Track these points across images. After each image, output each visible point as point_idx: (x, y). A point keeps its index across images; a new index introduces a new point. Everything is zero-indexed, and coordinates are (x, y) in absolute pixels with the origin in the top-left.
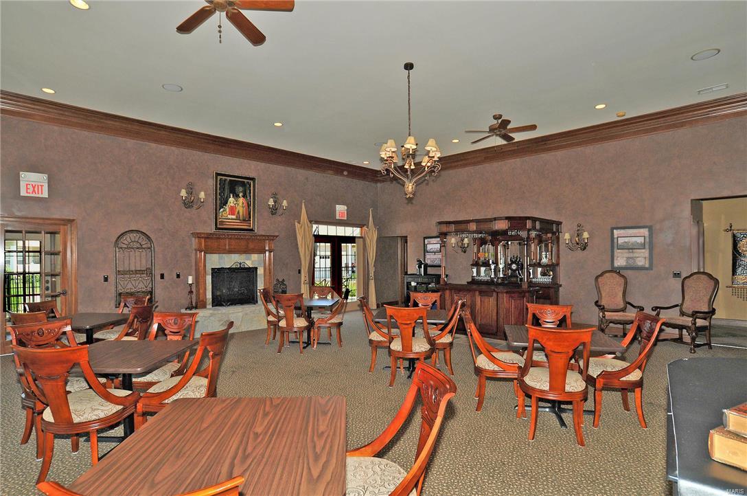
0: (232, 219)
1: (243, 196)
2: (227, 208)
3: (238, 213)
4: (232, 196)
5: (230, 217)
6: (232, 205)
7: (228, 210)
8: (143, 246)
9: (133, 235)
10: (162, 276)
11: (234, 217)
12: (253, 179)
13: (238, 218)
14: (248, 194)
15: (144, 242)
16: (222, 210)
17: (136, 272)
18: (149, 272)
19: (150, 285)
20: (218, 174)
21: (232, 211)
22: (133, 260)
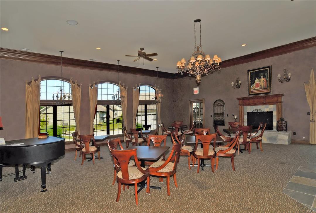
0: (257, 89)
1: (263, 77)
2: (255, 85)
3: (261, 85)
4: (257, 79)
5: (256, 88)
6: (257, 82)
7: (255, 86)
8: (222, 105)
9: (218, 101)
10: (228, 116)
11: (258, 88)
12: (269, 67)
13: (261, 88)
14: (266, 76)
15: (222, 103)
16: (252, 86)
17: (219, 114)
18: (223, 114)
19: (223, 119)
20: (249, 71)
21: (257, 85)
22: (218, 110)
